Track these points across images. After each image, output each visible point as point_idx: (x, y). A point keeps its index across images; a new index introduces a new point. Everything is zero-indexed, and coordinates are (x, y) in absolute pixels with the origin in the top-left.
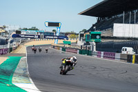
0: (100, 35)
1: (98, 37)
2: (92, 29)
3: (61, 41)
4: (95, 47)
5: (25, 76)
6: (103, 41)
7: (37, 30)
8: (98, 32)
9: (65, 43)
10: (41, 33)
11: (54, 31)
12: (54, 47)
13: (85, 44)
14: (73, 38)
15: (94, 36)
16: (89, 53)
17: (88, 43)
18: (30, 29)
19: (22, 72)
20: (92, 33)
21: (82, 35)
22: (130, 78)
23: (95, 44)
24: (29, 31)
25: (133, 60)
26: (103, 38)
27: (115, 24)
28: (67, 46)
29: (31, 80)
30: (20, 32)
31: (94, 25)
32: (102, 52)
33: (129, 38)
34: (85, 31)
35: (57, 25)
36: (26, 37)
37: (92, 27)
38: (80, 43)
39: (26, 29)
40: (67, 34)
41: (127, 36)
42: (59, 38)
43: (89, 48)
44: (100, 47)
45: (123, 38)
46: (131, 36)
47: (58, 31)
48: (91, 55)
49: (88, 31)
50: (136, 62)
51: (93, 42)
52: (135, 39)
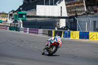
0: (25, 14)
1: (24, 16)
2: (19, 10)
4: (22, 24)
6: (28, 19)
8: (24, 12)
13: (13, 22)
14: (4, 17)
15: (21, 16)
16: (17, 29)
17: (16, 21)
20: (19, 13)
21: (11, 15)
23: (21, 22)
25: (53, 35)
26: (28, 17)
27: (37, 6)
31: (20, 7)
32: (28, 29)
33: (49, 17)
34: (14, 12)
37: (19, 8)
38: (10, 21)
41: (47, 15)
43: (17, 25)
44: (26, 24)
45: (44, 17)
46: (51, 15)
48: (19, 31)
49: (16, 11)
51: (20, 21)
52: (54, 17)
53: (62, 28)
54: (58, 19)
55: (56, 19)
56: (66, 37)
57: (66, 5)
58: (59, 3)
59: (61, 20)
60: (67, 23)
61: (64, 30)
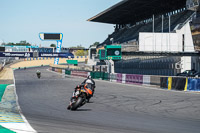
0: (119, 50)
1: (117, 53)
2: (107, 42)
3: (64, 60)
4: (113, 68)
5: (14, 112)
6: (126, 58)
7: (28, 44)
8: (117, 46)
9: (69, 63)
10: (34, 49)
11: (52, 45)
12: (53, 69)
13: (98, 64)
14: (81, 55)
15: (111, 52)
16: (105, 76)
17: (102, 62)
18: (17, 45)
19: (9, 106)
20: (109, 47)
21: (93, 51)
22: (166, 111)
23: (112, 63)
24: (17, 47)
25: (170, 85)
26: (125, 53)
27: (141, 34)
28: (73, 67)
29: (23, 117)
30: (3, 49)
31: (110, 36)
32: (124, 75)
33: (162, 54)
34: (98, 45)
35: (56, 36)
36: (13, 55)
37: (108, 39)
38: (92, 62)
39: (13, 44)
40: (72, 50)
41: (159, 49)
42: (61, 55)
43: (105, 69)
44: (121, 67)
45: (153, 54)
46: (164, 50)
47: (59, 45)
48: (108, 79)
49: (102, 44)
50: (173, 87)
51: (110, 61)
52: (171, 54)
53: (185, 73)
54: (177, 57)
55: (174, 57)
56: (193, 89)
57: (192, 31)
58: (179, 28)
59: (183, 58)
60: (193, 64)
61: (189, 75)
